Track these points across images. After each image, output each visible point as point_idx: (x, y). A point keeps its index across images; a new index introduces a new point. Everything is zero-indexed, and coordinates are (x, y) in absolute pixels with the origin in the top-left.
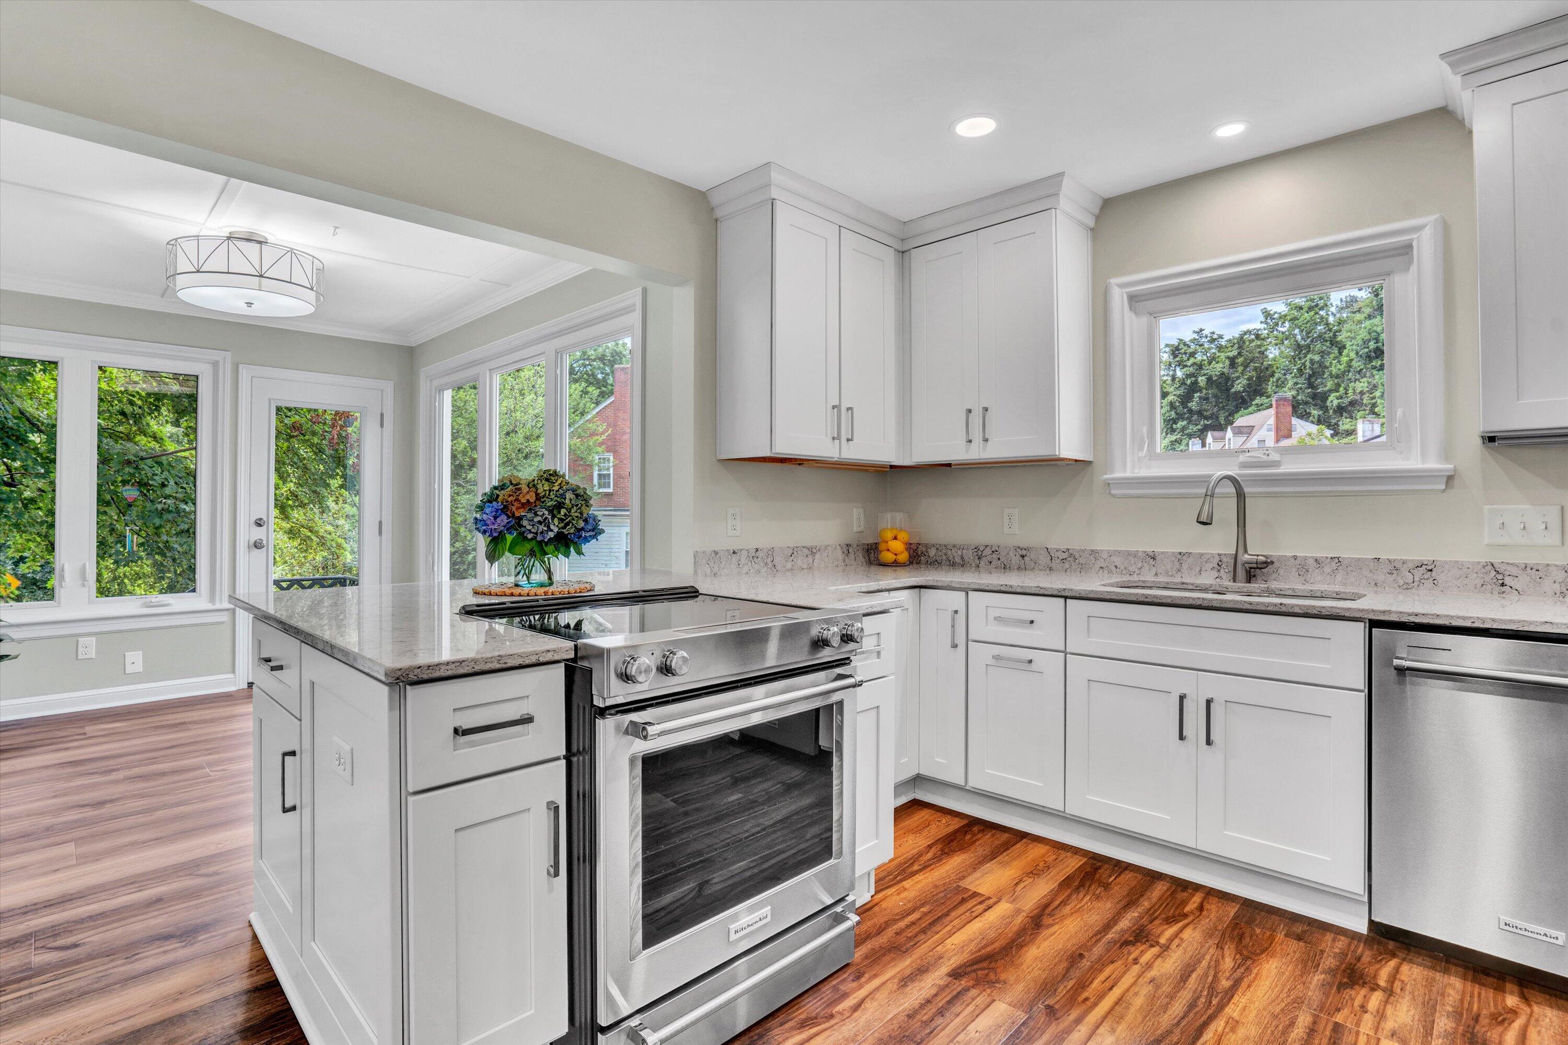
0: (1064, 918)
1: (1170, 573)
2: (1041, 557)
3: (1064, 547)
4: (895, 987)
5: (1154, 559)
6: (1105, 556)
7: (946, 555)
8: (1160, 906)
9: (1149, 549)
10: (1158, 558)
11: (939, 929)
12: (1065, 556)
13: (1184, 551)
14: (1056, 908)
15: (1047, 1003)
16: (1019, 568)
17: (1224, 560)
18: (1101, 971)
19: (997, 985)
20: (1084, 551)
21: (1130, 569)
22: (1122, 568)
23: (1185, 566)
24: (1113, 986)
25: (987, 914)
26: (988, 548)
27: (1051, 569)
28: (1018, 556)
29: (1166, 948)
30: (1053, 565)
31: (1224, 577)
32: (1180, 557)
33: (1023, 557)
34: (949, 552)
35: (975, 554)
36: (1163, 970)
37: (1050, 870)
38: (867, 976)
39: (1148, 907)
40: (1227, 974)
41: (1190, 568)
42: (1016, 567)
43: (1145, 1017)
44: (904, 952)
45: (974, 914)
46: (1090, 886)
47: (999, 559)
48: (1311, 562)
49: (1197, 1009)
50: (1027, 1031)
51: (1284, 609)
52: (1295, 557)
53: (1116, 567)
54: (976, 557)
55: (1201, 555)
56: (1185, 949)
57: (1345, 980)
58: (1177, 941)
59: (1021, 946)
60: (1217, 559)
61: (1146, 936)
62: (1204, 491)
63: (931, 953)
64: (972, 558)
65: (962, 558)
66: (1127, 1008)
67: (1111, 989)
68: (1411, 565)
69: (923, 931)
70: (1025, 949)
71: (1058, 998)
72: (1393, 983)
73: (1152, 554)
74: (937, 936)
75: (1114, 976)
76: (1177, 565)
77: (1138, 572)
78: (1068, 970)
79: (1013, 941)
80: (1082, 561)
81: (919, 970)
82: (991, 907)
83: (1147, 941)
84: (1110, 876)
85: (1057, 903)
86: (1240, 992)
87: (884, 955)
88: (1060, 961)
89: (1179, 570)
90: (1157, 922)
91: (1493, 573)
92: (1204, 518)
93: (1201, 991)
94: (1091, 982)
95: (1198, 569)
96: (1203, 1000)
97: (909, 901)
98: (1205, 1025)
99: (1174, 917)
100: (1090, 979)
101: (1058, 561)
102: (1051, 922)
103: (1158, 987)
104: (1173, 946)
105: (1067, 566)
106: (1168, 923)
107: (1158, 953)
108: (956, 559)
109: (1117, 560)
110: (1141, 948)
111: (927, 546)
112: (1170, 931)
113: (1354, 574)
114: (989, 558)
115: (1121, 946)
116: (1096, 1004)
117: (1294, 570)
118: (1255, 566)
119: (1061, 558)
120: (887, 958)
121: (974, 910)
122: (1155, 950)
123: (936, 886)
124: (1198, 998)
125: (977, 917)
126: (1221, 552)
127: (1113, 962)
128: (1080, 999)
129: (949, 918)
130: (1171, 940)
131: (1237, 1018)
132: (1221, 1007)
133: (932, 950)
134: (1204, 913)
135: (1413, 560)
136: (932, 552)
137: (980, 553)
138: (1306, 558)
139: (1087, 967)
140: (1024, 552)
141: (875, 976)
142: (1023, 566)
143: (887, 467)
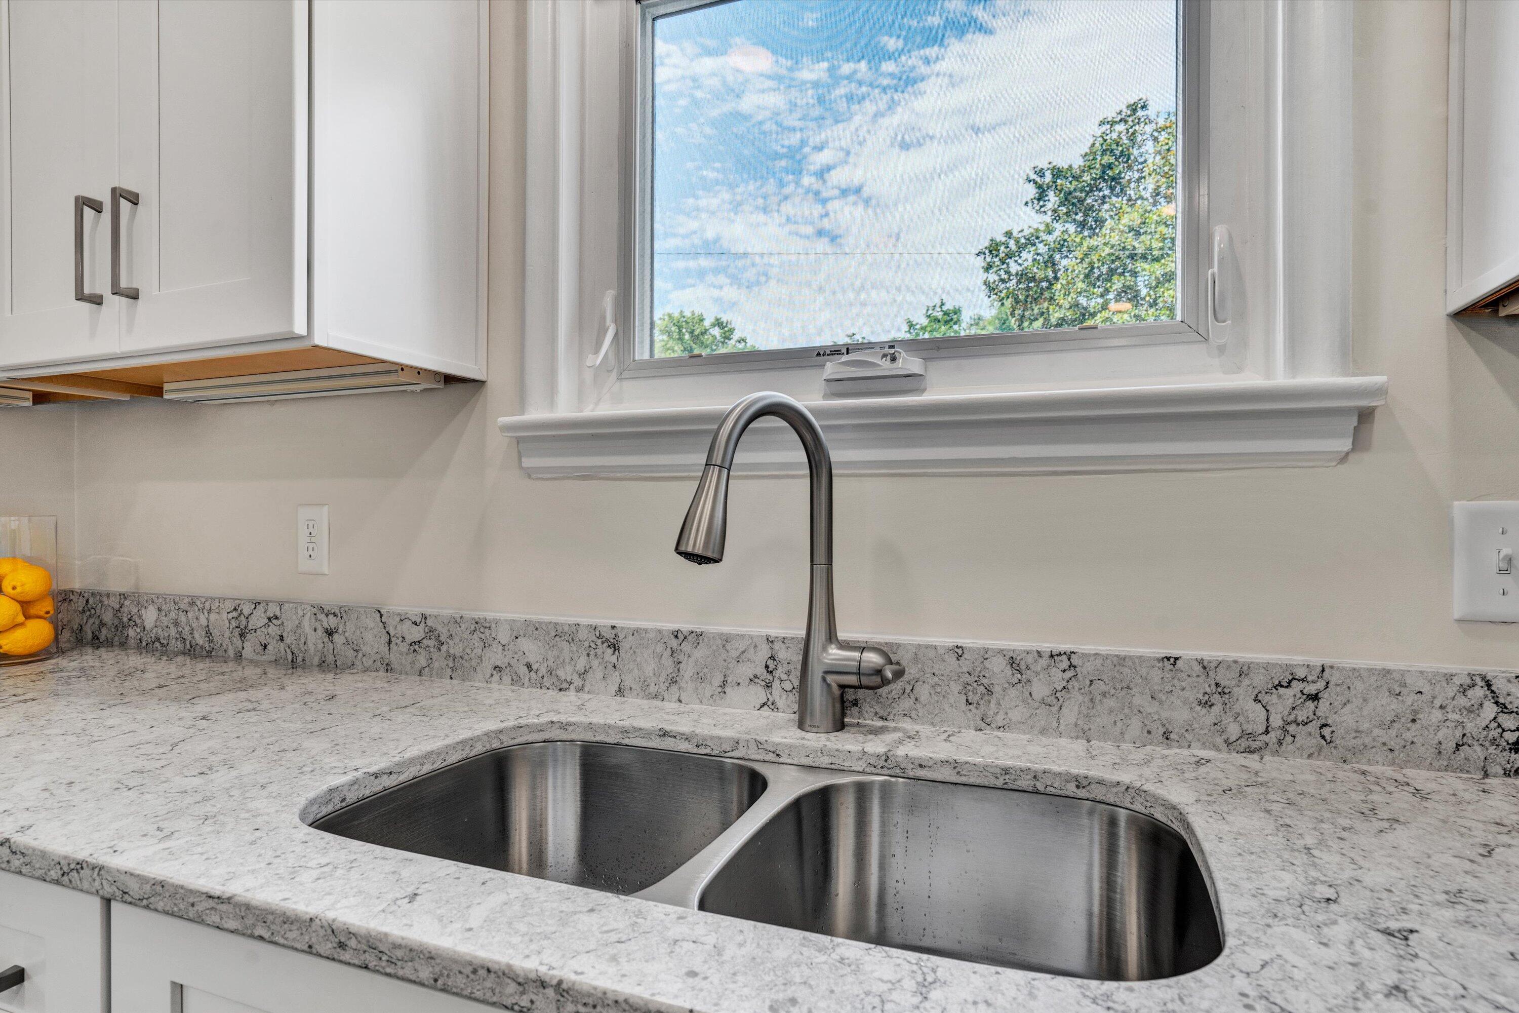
1: (653, 689)
2: (368, 636)
3: (414, 611)
5: (614, 647)
6: (504, 636)
7: (176, 623)
9: (604, 621)
10: (624, 646)
12: (417, 633)
13: (685, 627)
16: (323, 665)
17: (782, 655)
20: (457, 621)
21: (561, 673)
22: (543, 670)
23: (688, 670)
26: (261, 608)
27: (388, 668)
28: (320, 632)
30: (393, 658)
31: (780, 703)
32: (674, 643)
33: (330, 633)
34: (183, 619)
35: (234, 624)
41: (700, 678)
42: (316, 661)
47: (282, 638)
48: (998, 666)
52: (959, 652)
53: (529, 666)
54: (237, 632)
55: (727, 639)
60: (764, 653)
62: (701, 459)
64: (227, 634)
65: (208, 633)
68: (1260, 680)
73: (609, 634)
76: (668, 662)
77: (578, 682)
89: (674, 682)
91: (1490, 710)
92: (696, 543)
95: (718, 680)
101: (404, 647)
105: (422, 660)
108: (197, 635)
109: (531, 650)
111: (138, 598)
113: (1110, 703)
114: (261, 636)
117: (956, 688)
118: (852, 680)
119: (410, 638)
126: (773, 632)
135: (1267, 667)
136: (150, 616)
137: (244, 622)
138: (985, 655)
140: (332, 622)
142: (330, 659)
143: (29, 395)
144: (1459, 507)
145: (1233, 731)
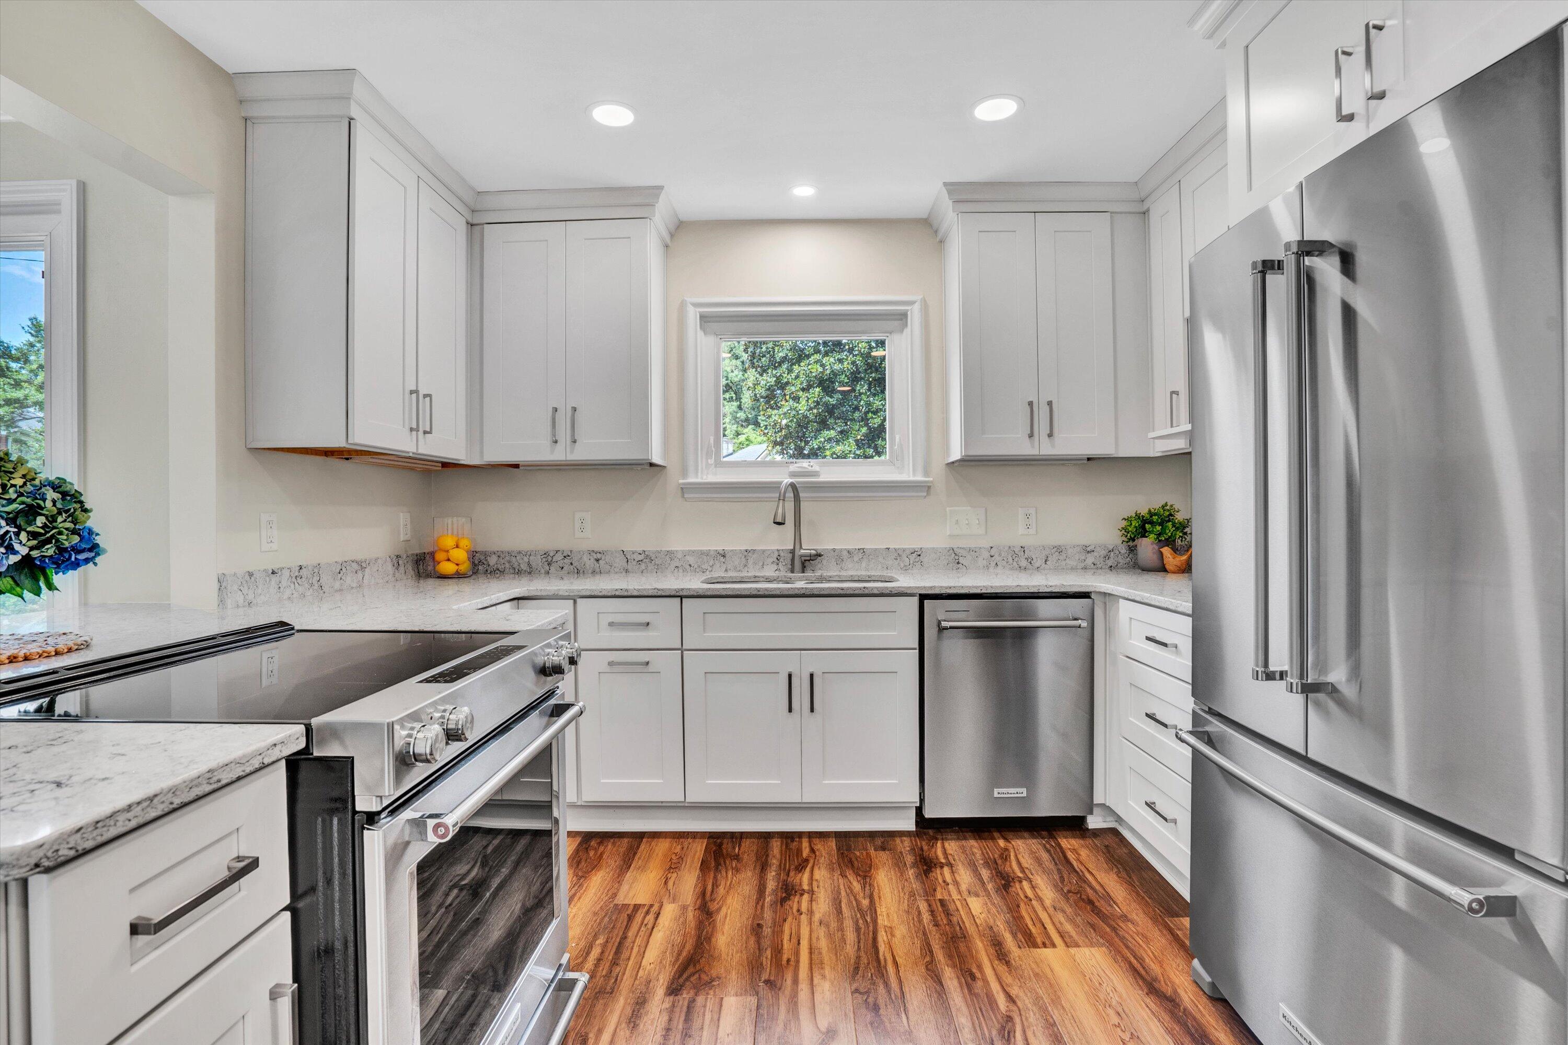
0: (724, 898)
1: (738, 569)
2: (617, 560)
3: (640, 549)
4: (628, 1033)
5: (724, 556)
6: (680, 556)
7: (509, 562)
8: (785, 860)
9: (720, 548)
10: (727, 556)
11: (627, 954)
12: (641, 558)
13: (750, 549)
14: (712, 892)
15: (763, 979)
16: (594, 572)
17: (782, 554)
18: (782, 932)
19: (714, 983)
20: (659, 552)
21: (703, 567)
22: (696, 566)
23: (751, 562)
24: (799, 940)
25: (661, 920)
26: (559, 554)
27: (627, 571)
28: (592, 560)
29: (812, 892)
30: (629, 567)
31: (782, 569)
32: (746, 553)
33: (597, 560)
34: (514, 559)
35: (544, 560)
36: (822, 911)
37: (685, 859)
38: (591, 1035)
39: (778, 864)
40: (862, 895)
41: (755, 563)
42: (590, 571)
43: (836, 954)
44: (611, 993)
45: (650, 926)
46: (725, 862)
47: (571, 564)
48: (845, 553)
49: (862, 930)
50: (765, 1012)
51: (866, 592)
52: (834, 550)
53: (690, 566)
54: (546, 563)
55: (764, 551)
56: (824, 887)
57: (925, 868)
58: (815, 883)
59: (709, 939)
60: (776, 554)
61: (793, 889)
62: (777, 495)
63: (637, 982)
64: (541, 564)
65: (529, 564)
66: (820, 953)
67: (799, 943)
68: (908, 552)
69: (615, 963)
70: (713, 940)
71: (768, 970)
72: (947, 858)
73: (722, 552)
74: (631, 962)
75: (794, 932)
76: (743, 559)
77: (710, 569)
78: (758, 942)
79: (699, 937)
80: (658, 561)
81: (637, 1003)
82: (659, 913)
83: (796, 892)
84: (734, 848)
85: (709, 887)
86: (877, 905)
87: (593, 1006)
88: (748, 938)
89: (745, 566)
90: (792, 874)
91: (953, 555)
92: (779, 520)
93: (856, 916)
94: (782, 945)
95: (761, 564)
96: (861, 921)
97: (580, 939)
98: (875, 939)
99: (800, 865)
100: (780, 942)
101: (635, 563)
102: (717, 906)
103: (828, 926)
104: (815, 889)
105: (643, 566)
106: (800, 871)
107: (810, 899)
108: (522, 566)
109: (691, 560)
110: (796, 900)
111: (486, 554)
112: (806, 877)
113: (873, 561)
114: (560, 564)
115: (782, 905)
116: (798, 962)
117: (834, 560)
118: (808, 558)
119: (637, 560)
120: (599, 1006)
121: (645, 922)
122: (806, 897)
123: (595, 914)
124: (857, 921)
125: (653, 928)
126: (779, 548)
127: (785, 920)
128: (784, 962)
129: (629, 940)
130: (811, 884)
131: (889, 925)
132: (875, 921)
133: (636, 979)
134: (817, 853)
135: (909, 549)
136: (493, 560)
137: (550, 559)
138: (841, 550)
139: (770, 933)
140: (599, 556)
141: (600, 1032)
142: (598, 570)
143: (440, 465)
144: (948, 509)
145: (902, 565)
